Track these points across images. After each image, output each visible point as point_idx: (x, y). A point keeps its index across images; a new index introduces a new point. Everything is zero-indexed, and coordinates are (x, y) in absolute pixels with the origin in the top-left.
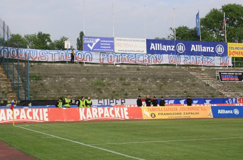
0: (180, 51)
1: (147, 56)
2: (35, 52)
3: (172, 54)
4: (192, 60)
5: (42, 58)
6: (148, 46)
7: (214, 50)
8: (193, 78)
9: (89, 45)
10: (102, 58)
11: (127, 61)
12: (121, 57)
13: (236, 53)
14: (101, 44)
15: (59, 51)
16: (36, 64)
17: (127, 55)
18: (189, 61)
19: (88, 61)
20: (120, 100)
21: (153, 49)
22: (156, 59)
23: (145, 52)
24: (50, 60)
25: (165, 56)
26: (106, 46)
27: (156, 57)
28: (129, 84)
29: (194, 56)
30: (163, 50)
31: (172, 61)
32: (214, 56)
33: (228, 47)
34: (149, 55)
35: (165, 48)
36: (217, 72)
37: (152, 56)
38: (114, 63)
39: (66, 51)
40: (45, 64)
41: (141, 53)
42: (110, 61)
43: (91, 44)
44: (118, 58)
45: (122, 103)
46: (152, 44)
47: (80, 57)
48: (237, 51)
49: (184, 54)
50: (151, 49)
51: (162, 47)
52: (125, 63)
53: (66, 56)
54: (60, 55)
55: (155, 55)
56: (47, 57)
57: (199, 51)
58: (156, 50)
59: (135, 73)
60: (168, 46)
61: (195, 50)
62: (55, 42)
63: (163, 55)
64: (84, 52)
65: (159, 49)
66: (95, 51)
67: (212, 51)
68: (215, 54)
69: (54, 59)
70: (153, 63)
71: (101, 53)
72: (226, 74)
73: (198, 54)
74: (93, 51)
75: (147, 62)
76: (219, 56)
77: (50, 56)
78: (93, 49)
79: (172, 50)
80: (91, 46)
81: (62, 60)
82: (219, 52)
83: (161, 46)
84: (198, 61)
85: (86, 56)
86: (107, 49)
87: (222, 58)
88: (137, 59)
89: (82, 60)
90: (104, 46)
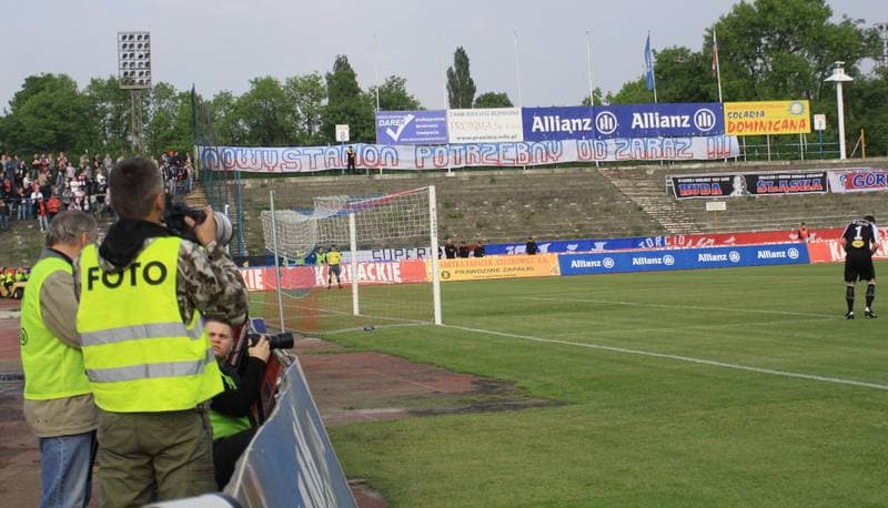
0: (604, 130)
1: (526, 147)
2: (274, 153)
3: (587, 139)
4: (634, 149)
5: (288, 165)
6: (527, 124)
7: (691, 121)
8: (612, 193)
9: (389, 132)
10: (419, 159)
11: (478, 160)
12: (463, 153)
13: (747, 126)
14: (418, 126)
15: (325, 148)
16: (273, 180)
17: (477, 148)
18: (628, 151)
19: (389, 166)
20: (416, 250)
21: (538, 130)
22: (547, 153)
23: (520, 137)
24: (305, 169)
25: (568, 144)
26: (429, 130)
27: (546, 148)
28: (461, 216)
29: (639, 140)
30: (563, 129)
31: (585, 155)
32: (691, 136)
33: (726, 112)
34: (530, 143)
35: (568, 125)
36: (669, 178)
37: (537, 145)
38: (449, 167)
39: (339, 147)
40: (293, 180)
41: (510, 140)
42: (437, 163)
43: (395, 129)
44: (458, 156)
45: (419, 255)
46: (537, 119)
47: (371, 158)
48: (749, 120)
49: (614, 136)
50: (534, 130)
51: (561, 124)
52: (474, 165)
53: (340, 156)
54: (327, 156)
55: (545, 143)
56: (298, 161)
57: (652, 126)
58: (545, 132)
59: (483, 189)
60: (574, 121)
61: (642, 126)
62: (372, 91)
63: (563, 142)
64: (379, 147)
65: (553, 130)
66: (405, 144)
67: (684, 125)
68: (692, 131)
69: (313, 166)
70: (540, 163)
71: (417, 146)
72: (690, 180)
73: (651, 133)
74: (399, 143)
75: (527, 161)
76: (704, 135)
77: (305, 160)
78: (399, 138)
79: (586, 128)
80: (395, 132)
81: (332, 167)
82: (703, 127)
83: (558, 122)
84: (649, 149)
85: (383, 154)
86: (430, 136)
87: (711, 140)
88: (501, 156)
89: (376, 165)
90: (423, 130)
